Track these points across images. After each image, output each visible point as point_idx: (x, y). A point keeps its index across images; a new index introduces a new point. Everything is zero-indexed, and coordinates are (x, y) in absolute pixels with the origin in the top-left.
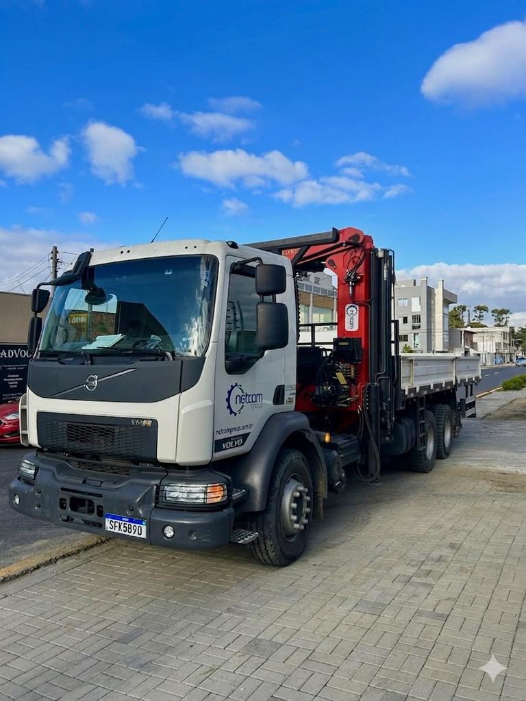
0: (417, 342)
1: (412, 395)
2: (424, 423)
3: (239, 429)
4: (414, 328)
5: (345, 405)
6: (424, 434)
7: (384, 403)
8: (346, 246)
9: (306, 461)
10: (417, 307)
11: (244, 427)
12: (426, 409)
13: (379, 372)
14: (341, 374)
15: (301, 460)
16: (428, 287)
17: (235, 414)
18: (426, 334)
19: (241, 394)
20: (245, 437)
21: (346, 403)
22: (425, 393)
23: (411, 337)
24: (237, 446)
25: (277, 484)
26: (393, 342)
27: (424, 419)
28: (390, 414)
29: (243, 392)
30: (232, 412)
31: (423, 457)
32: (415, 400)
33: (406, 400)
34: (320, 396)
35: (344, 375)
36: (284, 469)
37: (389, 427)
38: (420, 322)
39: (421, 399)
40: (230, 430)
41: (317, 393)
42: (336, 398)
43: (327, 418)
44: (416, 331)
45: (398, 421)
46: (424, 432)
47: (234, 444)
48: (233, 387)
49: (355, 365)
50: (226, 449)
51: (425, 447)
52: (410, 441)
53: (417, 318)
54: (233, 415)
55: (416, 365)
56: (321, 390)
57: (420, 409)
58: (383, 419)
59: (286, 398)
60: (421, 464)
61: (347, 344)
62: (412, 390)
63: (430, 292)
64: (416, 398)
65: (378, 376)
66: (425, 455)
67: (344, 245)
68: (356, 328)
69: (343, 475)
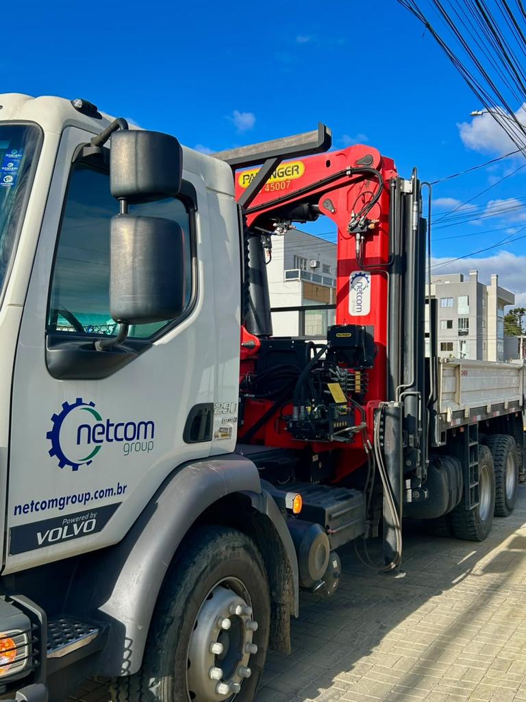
0: (463, 352)
1: (458, 422)
2: (476, 466)
3: (86, 498)
4: (460, 334)
5: (342, 440)
6: (477, 483)
7: (411, 436)
8: (350, 176)
9: (255, 549)
10: (465, 308)
11: (102, 494)
12: (480, 443)
13: (402, 383)
14: (338, 384)
15: (242, 551)
16: (478, 283)
17: (75, 467)
18: (476, 341)
19: (92, 422)
20: (104, 514)
21: (345, 434)
22: (479, 418)
23: (456, 346)
24: (81, 534)
25: (177, 608)
26: (427, 335)
27: (476, 460)
28: (421, 454)
29: (98, 418)
30: (64, 462)
31: (474, 519)
32: (462, 430)
33: (448, 430)
34: (300, 421)
35: (342, 386)
36: (196, 576)
37: (420, 477)
38: (468, 327)
39: (473, 427)
40: (61, 502)
41: (295, 417)
42: (326, 427)
43: (315, 458)
44: (462, 338)
45: (435, 464)
46: (476, 480)
47: (71, 531)
48: (67, 408)
49: (362, 371)
50: (46, 543)
51: (477, 504)
52: (454, 493)
53: (464, 322)
54: (68, 468)
55: (465, 373)
56: (302, 411)
57: (471, 445)
58: (409, 463)
59: (215, 429)
60: (470, 530)
61: (349, 335)
62: (459, 414)
63: (481, 291)
64: (465, 426)
65: (402, 390)
66: (477, 516)
67: (349, 173)
68: (366, 310)
69: (335, 564)
